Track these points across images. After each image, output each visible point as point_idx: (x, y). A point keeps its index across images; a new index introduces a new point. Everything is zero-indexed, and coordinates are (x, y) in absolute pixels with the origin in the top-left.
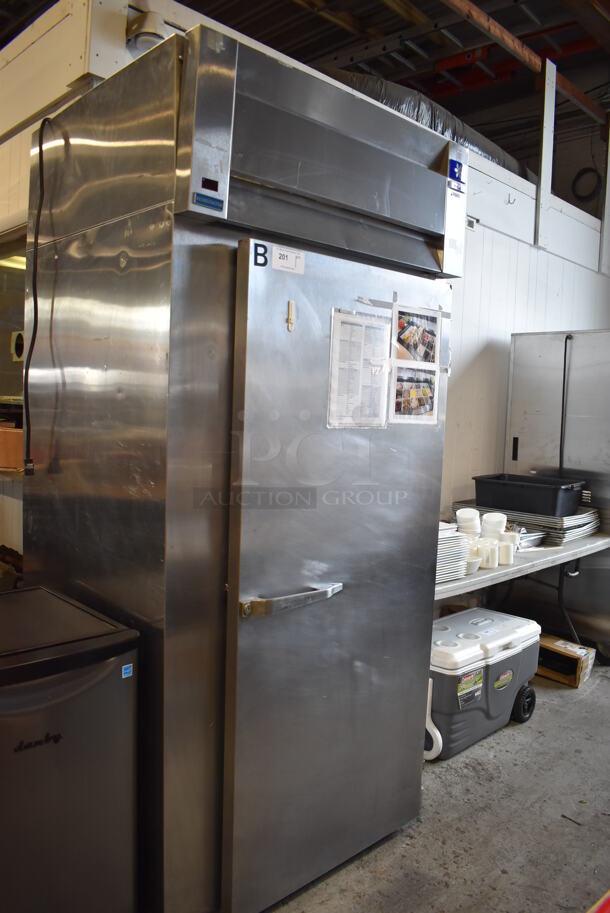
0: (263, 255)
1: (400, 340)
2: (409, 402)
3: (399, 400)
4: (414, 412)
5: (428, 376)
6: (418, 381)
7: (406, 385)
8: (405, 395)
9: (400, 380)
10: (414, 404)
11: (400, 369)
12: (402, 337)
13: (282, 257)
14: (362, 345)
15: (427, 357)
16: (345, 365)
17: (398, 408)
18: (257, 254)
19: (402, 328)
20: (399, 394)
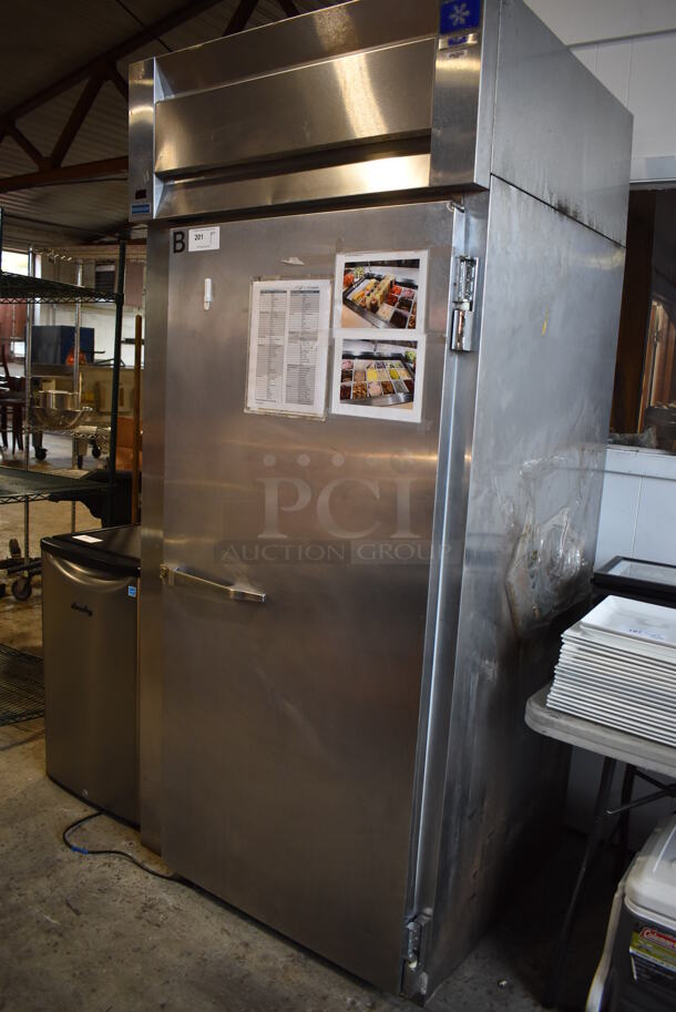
0: (181, 241)
1: (346, 302)
2: (364, 388)
3: (347, 384)
4: (374, 401)
5: (402, 350)
6: (381, 358)
7: (359, 364)
8: (358, 376)
9: (347, 356)
10: (375, 390)
11: (347, 341)
12: (350, 297)
13: (198, 237)
14: (288, 315)
15: (398, 321)
16: (266, 341)
17: (345, 395)
18: (176, 242)
19: (349, 285)
20: (346, 375)
